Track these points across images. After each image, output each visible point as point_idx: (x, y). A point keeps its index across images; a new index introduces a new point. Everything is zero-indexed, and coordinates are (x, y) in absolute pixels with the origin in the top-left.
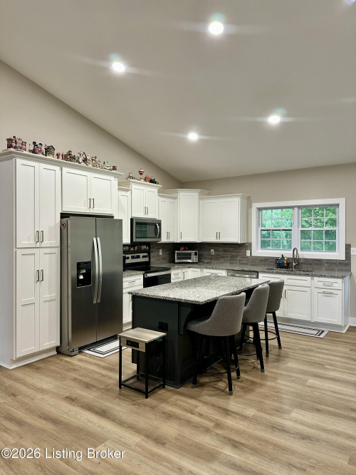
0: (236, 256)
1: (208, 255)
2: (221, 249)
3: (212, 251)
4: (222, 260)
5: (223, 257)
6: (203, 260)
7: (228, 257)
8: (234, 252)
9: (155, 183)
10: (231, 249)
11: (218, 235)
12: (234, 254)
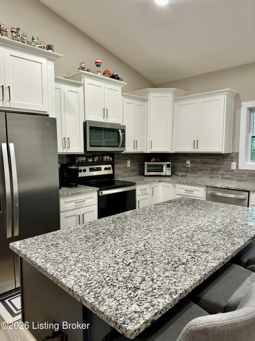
0: (218, 170)
1: (183, 167)
2: (199, 160)
3: (188, 162)
4: (200, 173)
5: (201, 170)
6: (177, 173)
7: (207, 170)
8: (216, 164)
9: (118, 79)
10: (211, 161)
11: (196, 143)
12: (215, 166)
